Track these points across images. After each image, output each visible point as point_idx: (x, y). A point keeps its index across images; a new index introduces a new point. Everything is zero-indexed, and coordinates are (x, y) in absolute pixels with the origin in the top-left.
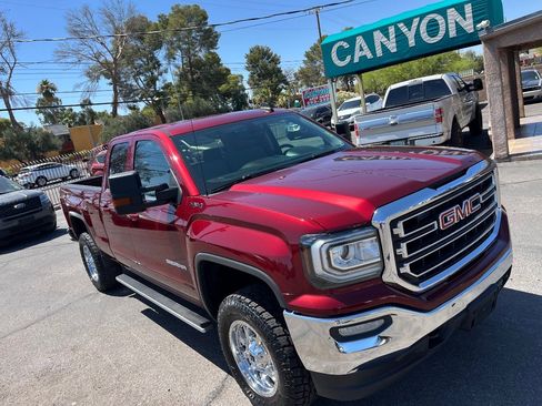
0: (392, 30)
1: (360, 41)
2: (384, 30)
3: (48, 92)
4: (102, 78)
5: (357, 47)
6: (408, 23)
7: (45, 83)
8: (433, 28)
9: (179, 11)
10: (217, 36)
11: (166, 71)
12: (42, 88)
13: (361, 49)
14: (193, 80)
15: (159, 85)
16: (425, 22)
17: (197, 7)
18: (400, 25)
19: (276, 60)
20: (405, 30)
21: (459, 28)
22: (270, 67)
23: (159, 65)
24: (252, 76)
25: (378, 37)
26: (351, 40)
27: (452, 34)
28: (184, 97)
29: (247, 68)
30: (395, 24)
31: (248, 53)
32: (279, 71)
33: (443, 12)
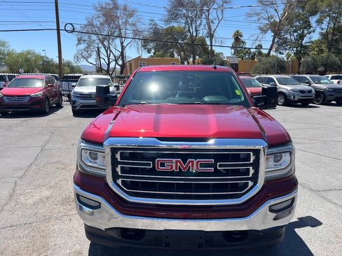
3: (237, 37)
4: (270, 31)
7: (238, 32)
11: (314, 31)
12: (235, 35)
14: (332, 40)
15: (306, 40)
23: (310, 27)
28: (322, 51)
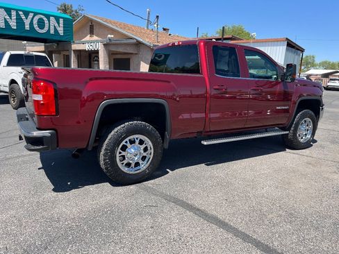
0: (14, 13)
2: (8, 11)
6: (26, 13)
8: (41, 24)
16: (37, 18)
18: (21, 13)
20: (23, 17)
21: (56, 30)
27: (52, 32)
30: (17, 11)
33: (48, 17)
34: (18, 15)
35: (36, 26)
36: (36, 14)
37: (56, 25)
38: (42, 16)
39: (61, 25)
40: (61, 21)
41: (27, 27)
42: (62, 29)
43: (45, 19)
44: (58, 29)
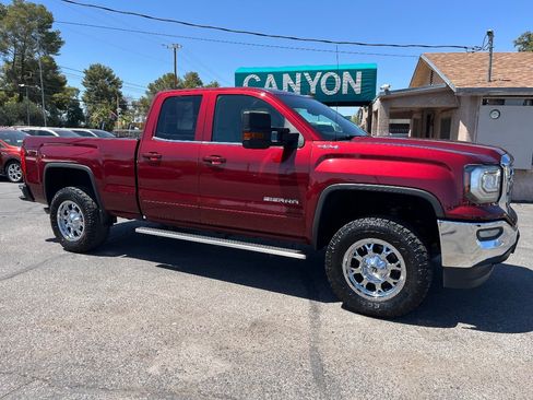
0: (298, 76)
1: (270, 78)
2: (293, 75)
5: (267, 83)
6: (313, 74)
8: (331, 83)
9: (22, 6)
10: (60, 43)
13: (271, 86)
16: (325, 77)
17: (42, 8)
18: (306, 74)
19: (117, 83)
20: (309, 79)
21: (350, 88)
22: (110, 89)
24: (88, 93)
25: (286, 79)
26: (263, 76)
27: (345, 91)
29: (84, 84)
30: (302, 73)
31: (88, 68)
32: (120, 95)
33: (340, 73)
34: (303, 77)
35: (323, 87)
36: (324, 72)
37: (352, 81)
38: (332, 74)
39: (359, 80)
40: (359, 75)
41: (313, 90)
42: (359, 85)
43: (336, 76)
44: (354, 86)
